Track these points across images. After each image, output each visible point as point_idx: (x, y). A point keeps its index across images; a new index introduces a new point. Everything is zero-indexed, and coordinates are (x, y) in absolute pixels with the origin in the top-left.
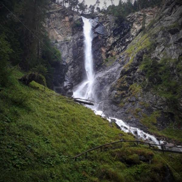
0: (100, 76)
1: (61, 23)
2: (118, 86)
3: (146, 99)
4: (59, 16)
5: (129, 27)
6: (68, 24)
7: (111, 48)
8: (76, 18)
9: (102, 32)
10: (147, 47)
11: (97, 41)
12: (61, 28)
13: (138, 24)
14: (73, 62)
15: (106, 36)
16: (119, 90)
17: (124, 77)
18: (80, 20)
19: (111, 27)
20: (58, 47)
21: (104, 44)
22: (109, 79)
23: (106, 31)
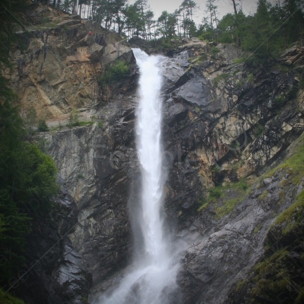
0: (191, 251)
1: (63, 68)
2: (255, 289)
4: (59, 46)
5: (291, 86)
6: (84, 70)
7: (229, 155)
8: (113, 50)
9: (199, 100)
11: (182, 127)
12: (62, 83)
14: (95, 196)
15: (215, 113)
17: (276, 254)
18: (129, 60)
19: (229, 83)
20: (48, 144)
21: (207, 136)
22: (225, 262)
23: (215, 96)
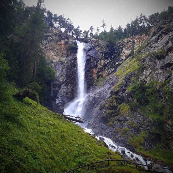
0: (91, 95)
1: (57, 46)
2: (107, 105)
3: (134, 119)
4: (56, 39)
5: (119, 52)
6: (63, 46)
7: (102, 70)
8: (71, 41)
9: (94, 55)
10: (135, 70)
11: (89, 63)
12: (57, 50)
13: (127, 49)
14: (66, 81)
15: (98, 59)
16: (108, 109)
17: (113, 96)
18: (75, 44)
19: (102, 51)
20: (53, 66)
21: (96, 65)
22: (99, 98)
23: (98, 54)
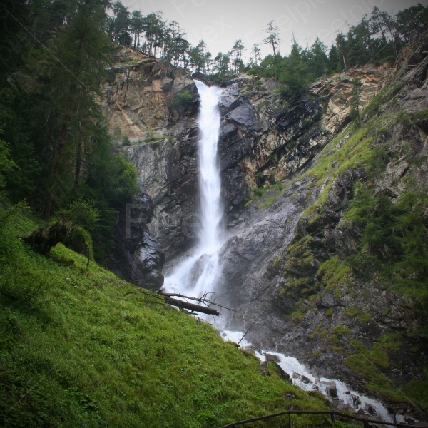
0: (239, 236)
1: (141, 97)
2: (287, 265)
3: (363, 301)
4: (138, 79)
5: (317, 111)
6: (158, 98)
7: (270, 163)
8: (180, 83)
9: (246, 121)
10: (365, 162)
11: (233, 142)
12: (140, 108)
13: (340, 102)
14: (166, 195)
15: (258, 131)
16: (291, 274)
17: (303, 239)
18: (192, 90)
19: (270, 108)
20: (130, 155)
21: (252, 149)
22: (265, 244)
23: (259, 118)
